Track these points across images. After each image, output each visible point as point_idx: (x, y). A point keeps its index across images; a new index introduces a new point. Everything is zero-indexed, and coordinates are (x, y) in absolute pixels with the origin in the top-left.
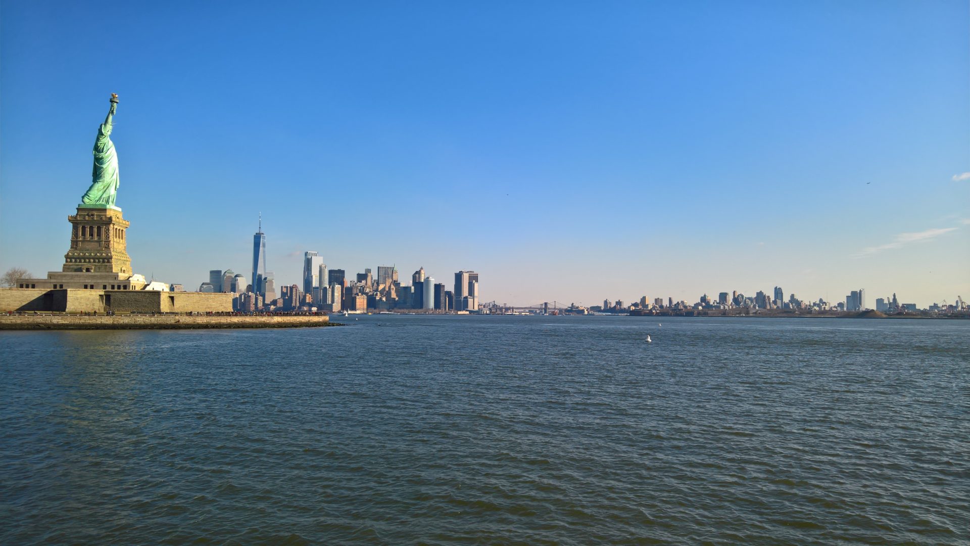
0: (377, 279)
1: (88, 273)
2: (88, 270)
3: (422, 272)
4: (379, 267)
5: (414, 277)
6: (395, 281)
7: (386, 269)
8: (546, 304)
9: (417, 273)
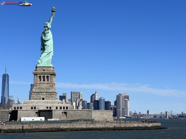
0: (70, 99)
1: (43, 100)
2: (43, 99)
3: (96, 94)
4: (71, 92)
5: (91, 97)
6: (81, 100)
7: (76, 93)
8: (166, 112)
9: (93, 95)
